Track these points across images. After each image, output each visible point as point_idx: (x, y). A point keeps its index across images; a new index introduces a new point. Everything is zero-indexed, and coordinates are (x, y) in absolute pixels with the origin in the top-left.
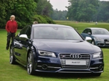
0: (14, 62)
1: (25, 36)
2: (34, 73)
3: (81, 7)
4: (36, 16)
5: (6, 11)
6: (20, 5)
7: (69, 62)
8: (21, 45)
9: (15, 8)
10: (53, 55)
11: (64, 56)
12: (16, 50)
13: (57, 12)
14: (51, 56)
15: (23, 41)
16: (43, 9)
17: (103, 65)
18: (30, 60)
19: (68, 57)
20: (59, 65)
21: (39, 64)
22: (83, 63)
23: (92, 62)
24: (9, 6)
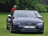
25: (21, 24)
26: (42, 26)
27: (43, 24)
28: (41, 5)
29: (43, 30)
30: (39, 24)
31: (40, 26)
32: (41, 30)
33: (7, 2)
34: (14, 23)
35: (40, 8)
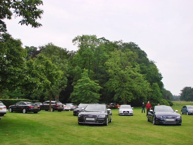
0: (149, 121)
1: (152, 110)
2: (155, 124)
3: (187, 93)
4: (162, 100)
5: (147, 98)
6: (154, 95)
7: (167, 120)
8: (151, 114)
9: (151, 96)
10: (162, 117)
11: (166, 118)
12: (149, 116)
13: (175, 96)
14: (161, 118)
15: (152, 112)
16: (167, 96)
17: (181, 121)
18: (153, 119)
19: (167, 118)
20: (164, 121)
21: (157, 120)
22: (173, 120)
23: (176, 120)
24: (148, 95)
25: (163, 118)
26: (180, 119)
27: (181, 117)
28: (164, 100)
29: (181, 123)
30: (177, 117)
31: (179, 119)
32: (179, 123)
33: (138, 98)
34: (157, 116)
35: (164, 102)
